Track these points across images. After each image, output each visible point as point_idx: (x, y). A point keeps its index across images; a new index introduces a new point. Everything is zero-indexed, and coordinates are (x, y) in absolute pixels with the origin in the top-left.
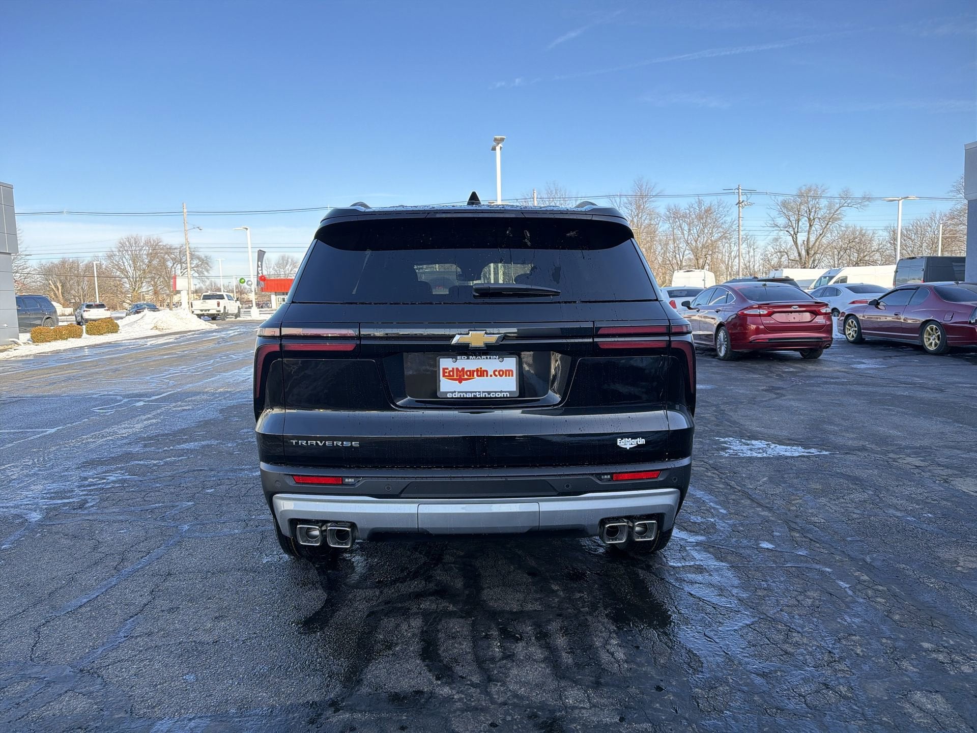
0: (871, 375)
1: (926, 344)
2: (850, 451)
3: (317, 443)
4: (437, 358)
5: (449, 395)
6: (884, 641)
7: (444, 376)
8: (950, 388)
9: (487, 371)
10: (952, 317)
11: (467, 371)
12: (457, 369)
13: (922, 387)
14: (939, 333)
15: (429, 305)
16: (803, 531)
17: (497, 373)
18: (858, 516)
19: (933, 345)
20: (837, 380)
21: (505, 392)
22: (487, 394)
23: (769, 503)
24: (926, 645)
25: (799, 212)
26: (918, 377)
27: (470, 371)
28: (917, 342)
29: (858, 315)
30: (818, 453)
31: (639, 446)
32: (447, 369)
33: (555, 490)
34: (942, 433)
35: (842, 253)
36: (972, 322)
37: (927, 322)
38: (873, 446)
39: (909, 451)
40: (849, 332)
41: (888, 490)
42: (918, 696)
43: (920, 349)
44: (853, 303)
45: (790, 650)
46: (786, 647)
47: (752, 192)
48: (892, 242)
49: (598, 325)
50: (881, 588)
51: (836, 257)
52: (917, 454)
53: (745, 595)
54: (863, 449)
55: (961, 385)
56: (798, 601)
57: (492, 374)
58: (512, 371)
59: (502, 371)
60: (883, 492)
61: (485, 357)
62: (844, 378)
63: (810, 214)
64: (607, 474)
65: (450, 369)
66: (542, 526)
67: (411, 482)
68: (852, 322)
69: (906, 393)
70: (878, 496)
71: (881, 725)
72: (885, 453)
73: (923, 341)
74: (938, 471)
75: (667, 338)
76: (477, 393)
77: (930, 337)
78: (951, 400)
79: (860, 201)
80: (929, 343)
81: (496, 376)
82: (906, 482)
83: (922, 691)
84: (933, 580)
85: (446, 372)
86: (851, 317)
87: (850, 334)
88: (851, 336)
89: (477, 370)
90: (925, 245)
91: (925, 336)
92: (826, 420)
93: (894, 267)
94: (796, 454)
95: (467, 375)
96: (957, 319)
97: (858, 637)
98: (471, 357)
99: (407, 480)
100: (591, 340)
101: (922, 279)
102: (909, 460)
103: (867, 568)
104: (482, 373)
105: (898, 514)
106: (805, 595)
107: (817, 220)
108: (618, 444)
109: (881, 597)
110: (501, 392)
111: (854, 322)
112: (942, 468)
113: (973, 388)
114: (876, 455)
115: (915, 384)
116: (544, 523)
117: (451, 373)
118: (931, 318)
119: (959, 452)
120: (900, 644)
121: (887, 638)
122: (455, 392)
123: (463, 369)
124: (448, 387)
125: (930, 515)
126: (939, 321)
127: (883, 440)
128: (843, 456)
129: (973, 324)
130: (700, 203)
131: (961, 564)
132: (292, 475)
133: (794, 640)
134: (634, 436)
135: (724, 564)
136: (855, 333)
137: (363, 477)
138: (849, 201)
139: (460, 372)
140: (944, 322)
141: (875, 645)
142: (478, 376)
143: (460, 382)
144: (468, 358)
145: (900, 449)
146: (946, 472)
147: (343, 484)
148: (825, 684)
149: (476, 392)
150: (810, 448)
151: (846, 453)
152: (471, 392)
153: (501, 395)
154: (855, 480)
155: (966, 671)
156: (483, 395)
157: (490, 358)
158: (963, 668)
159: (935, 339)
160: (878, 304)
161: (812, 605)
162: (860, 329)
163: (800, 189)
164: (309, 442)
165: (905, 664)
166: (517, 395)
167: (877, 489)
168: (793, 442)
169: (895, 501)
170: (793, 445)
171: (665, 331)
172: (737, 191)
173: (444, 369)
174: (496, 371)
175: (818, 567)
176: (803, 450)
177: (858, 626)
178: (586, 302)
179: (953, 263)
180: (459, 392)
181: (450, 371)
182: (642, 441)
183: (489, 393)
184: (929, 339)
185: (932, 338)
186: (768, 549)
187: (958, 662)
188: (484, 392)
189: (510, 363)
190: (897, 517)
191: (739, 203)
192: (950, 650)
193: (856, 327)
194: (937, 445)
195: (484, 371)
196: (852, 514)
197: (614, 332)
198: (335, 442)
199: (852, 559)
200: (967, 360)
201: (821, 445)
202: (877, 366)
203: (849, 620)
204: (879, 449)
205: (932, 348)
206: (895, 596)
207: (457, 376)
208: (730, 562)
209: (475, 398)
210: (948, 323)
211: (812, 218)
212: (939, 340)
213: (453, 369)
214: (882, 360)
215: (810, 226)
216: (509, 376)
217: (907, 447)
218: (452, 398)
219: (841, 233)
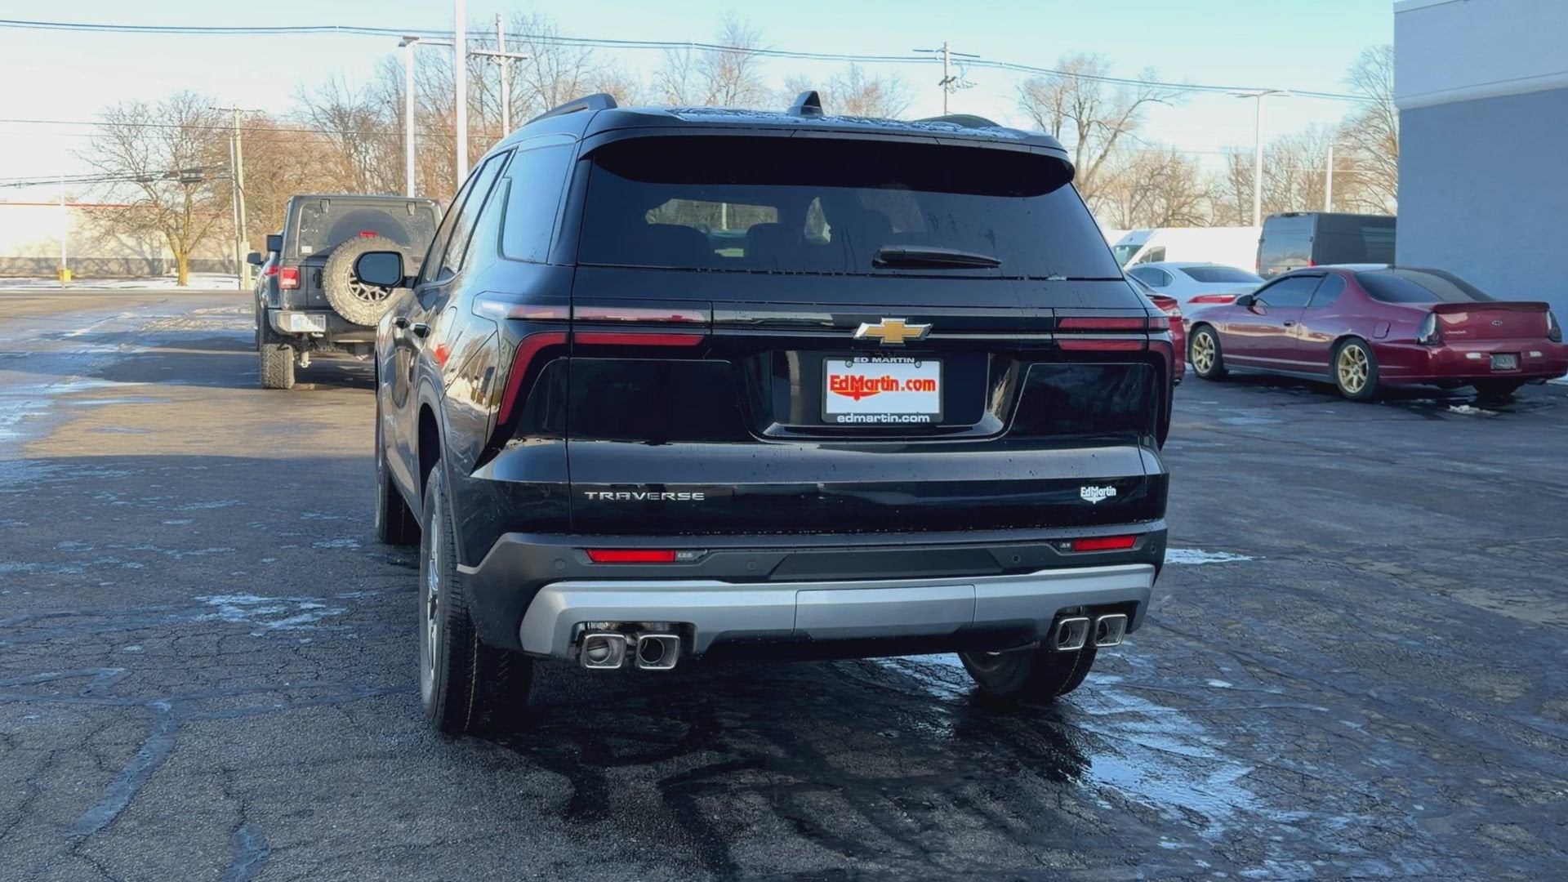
0: (1262, 437)
1: (1343, 381)
2: (1282, 554)
3: (632, 496)
4: (824, 361)
5: (840, 419)
6: (1430, 780)
7: (833, 388)
8: (1402, 457)
9: (896, 382)
10: (1388, 331)
11: (868, 381)
12: (853, 378)
13: (1357, 456)
14: (1366, 361)
15: (813, 276)
16: (1261, 664)
17: (911, 385)
18: (1335, 642)
19: (1355, 383)
20: (1207, 445)
21: (924, 415)
22: (896, 417)
23: (1192, 630)
24: (1484, 781)
25: (1059, 105)
26: (1342, 439)
27: (872, 381)
28: (1324, 378)
29: (1214, 324)
30: (1233, 559)
31: (1109, 498)
32: (838, 377)
33: (998, 565)
34: (1414, 527)
35: (1138, 198)
36: (1422, 340)
37: (1342, 341)
38: (1316, 547)
39: (1373, 553)
40: (1199, 358)
41: (1364, 607)
42: (1492, 828)
43: (1332, 392)
44: (1196, 300)
45: (1314, 797)
46: (1308, 795)
47: (972, 59)
48: (1233, 178)
49: (1060, 313)
50: (1402, 726)
51: (1126, 206)
52: (1389, 559)
53: (1222, 743)
54: (1301, 551)
55: (1417, 453)
56: (1299, 746)
57: (904, 385)
58: (933, 382)
59: (919, 381)
60: (1358, 610)
61: (895, 360)
62: (1217, 440)
63: (1081, 113)
64: (1066, 540)
65: (842, 377)
66: (977, 623)
67: (789, 555)
68: (1205, 338)
69: (1334, 466)
70: (1353, 615)
71: (1460, 857)
72: (1340, 557)
73: (1336, 376)
74: (1428, 580)
75: (1143, 337)
76: (883, 416)
77: (1348, 368)
78: (1412, 477)
79: (1177, 91)
80: (1347, 379)
81: (910, 389)
82: (1387, 595)
83: (1495, 824)
84: (1469, 713)
85: (836, 383)
86: (1201, 328)
87: (1200, 361)
88: (1202, 365)
89: (883, 380)
90: (1295, 187)
91: (1340, 366)
92: (1221, 509)
93: (1257, 231)
94: (1200, 561)
95: (867, 387)
96: (1395, 335)
97: (1396, 779)
98: (874, 359)
99: (780, 552)
100: (1048, 337)
101: (1310, 258)
102: (1378, 565)
103: (1379, 704)
104: (890, 384)
105: (1393, 638)
106: (1306, 739)
107: (1094, 126)
108: (1082, 495)
109: (1408, 736)
110: (918, 414)
111: (1209, 338)
112: (1432, 576)
113: (1437, 457)
114: (1326, 560)
115: (1342, 451)
116: (981, 617)
117: (844, 385)
118: (1349, 332)
119: (1448, 553)
120: (1450, 782)
121: (1433, 778)
122: (849, 414)
123: (862, 378)
124: (838, 405)
125: (1438, 638)
126: (1365, 338)
127: (1328, 539)
128: (1273, 562)
129: (1424, 344)
130: (854, 75)
131: (1499, 693)
132: (586, 549)
133: (1315, 787)
134: (1101, 483)
135: (1169, 709)
136: (1211, 359)
137: (709, 549)
138: (1156, 90)
139: (857, 382)
140: (1373, 340)
141: (1421, 786)
142: (883, 389)
143: (857, 398)
144: (870, 361)
145: (1360, 551)
146: (1440, 581)
147: (674, 562)
148: (1375, 827)
149: (880, 415)
150: (1217, 551)
151: (1279, 558)
152: (873, 415)
153: (917, 419)
154: (1309, 595)
155: (1540, 802)
156: (890, 420)
157: (903, 362)
158: (1535, 799)
159: (1356, 373)
160: (1253, 303)
161: (1320, 750)
162: (1219, 350)
163: (1062, 62)
164: (618, 494)
165: (1465, 801)
166: (941, 419)
167: (1348, 606)
168: (1182, 543)
169: (1380, 621)
170: (1186, 547)
171: (1139, 324)
172: (942, 55)
173: (833, 377)
174: (910, 381)
175: (1307, 706)
176: (1207, 555)
177: (1391, 768)
178: (1037, 279)
179: (1365, 229)
180: (855, 414)
181: (842, 381)
182: (1111, 491)
183: (900, 415)
184: (1348, 372)
185: (1352, 371)
186: (1223, 688)
187: (1528, 795)
188: (892, 415)
189: (931, 370)
190: (1392, 642)
191: (946, 81)
192: (1516, 784)
193: (1211, 347)
194: (1413, 544)
195: (893, 381)
196: (1325, 640)
197: (1079, 325)
198: (663, 494)
199: (1350, 695)
200: (1416, 411)
201: (1233, 546)
202: (1266, 421)
203: (1376, 762)
204: (1327, 551)
205: (1353, 389)
206: (1426, 734)
207: (852, 389)
208: (1177, 706)
209: (879, 423)
210: (1382, 342)
211: (1085, 122)
212: (1364, 372)
213: (847, 377)
214: (1268, 410)
215: (1082, 137)
216: (929, 389)
217: (1370, 548)
218: (846, 424)
219: (1136, 154)
